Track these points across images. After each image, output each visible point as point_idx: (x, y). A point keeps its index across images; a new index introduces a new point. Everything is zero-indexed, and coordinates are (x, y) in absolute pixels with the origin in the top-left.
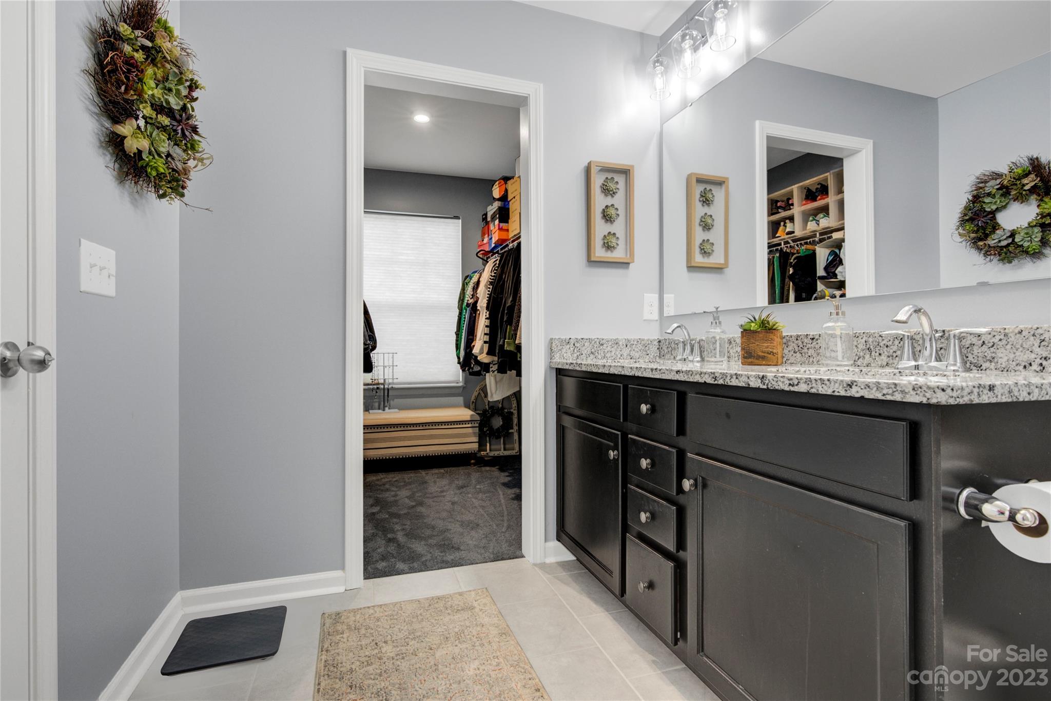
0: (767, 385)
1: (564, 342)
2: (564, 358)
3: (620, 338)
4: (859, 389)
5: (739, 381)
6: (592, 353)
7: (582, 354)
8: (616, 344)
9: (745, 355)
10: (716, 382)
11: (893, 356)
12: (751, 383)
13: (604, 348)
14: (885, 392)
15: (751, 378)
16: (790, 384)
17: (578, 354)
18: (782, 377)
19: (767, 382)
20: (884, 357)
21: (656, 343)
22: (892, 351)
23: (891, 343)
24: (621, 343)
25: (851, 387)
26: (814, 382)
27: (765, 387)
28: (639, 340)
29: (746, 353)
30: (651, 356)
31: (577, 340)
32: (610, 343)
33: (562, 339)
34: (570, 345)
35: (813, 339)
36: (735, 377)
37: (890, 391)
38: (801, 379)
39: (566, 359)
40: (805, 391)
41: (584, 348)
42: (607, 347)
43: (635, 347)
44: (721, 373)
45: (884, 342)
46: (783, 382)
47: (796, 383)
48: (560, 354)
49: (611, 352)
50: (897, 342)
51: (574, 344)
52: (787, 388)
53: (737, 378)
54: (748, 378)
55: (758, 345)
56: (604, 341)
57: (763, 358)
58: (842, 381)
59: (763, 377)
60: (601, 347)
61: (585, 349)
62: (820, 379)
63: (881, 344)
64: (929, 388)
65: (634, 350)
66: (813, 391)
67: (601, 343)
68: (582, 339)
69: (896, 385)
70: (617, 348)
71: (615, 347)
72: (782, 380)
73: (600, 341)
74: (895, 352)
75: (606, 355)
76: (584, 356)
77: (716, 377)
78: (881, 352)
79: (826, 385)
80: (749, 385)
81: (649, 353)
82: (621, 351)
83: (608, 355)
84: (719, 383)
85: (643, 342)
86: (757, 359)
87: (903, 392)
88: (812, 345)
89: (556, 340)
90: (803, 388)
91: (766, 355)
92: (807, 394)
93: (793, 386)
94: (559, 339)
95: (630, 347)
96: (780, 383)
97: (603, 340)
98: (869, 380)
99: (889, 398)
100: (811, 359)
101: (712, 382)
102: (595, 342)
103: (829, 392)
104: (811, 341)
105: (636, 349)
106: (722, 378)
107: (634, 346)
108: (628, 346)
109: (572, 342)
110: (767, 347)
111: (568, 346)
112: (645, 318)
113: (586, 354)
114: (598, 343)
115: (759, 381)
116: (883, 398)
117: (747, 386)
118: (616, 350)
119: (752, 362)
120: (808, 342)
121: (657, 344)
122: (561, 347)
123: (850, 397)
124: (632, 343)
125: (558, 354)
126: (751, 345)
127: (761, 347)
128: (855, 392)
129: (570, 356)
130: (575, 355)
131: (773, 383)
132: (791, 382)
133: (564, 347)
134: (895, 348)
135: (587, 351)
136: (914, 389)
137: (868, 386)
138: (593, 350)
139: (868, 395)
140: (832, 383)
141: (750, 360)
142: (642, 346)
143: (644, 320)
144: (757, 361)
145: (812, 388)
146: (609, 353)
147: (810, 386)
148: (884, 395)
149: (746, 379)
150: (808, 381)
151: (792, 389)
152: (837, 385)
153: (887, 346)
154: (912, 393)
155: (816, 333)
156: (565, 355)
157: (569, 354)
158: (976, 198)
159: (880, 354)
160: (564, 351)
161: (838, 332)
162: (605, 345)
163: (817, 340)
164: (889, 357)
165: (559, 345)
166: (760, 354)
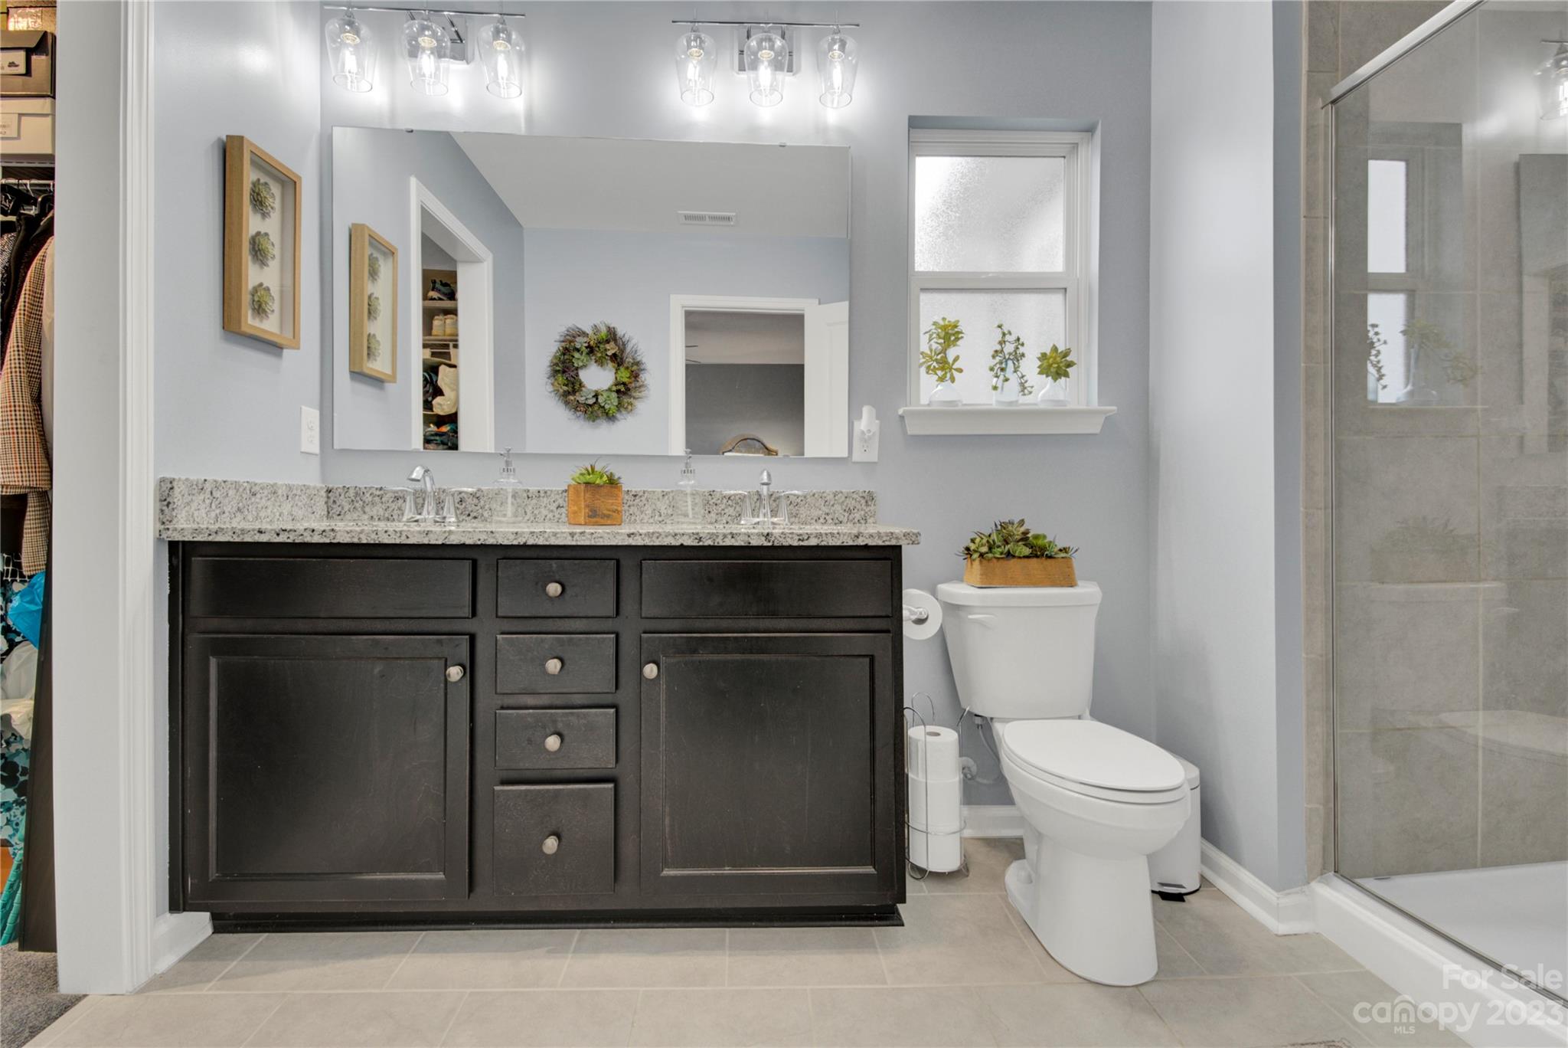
0: (773, 542)
1: (194, 487)
2: (194, 521)
3: (280, 482)
4: (864, 539)
5: (737, 541)
6: (239, 509)
7: (224, 513)
8: (274, 493)
9: (590, 513)
10: (701, 544)
11: (721, 514)
12: (751, 542)
13: (257, 500)
14: (884, 539)
15: (752, 537)
16: (799, 540)
17: (218, 511)
18: (790, 533)
19: (773, 539)
20: (713, 515)
21: (323, 493)
22: (720, 509)
23: (719, 501)
24: (280, 492)
25: (858, 537)
26: (824, 535)
27: (770, 544)
28: (303, 488)
29: (591, 511)
30: (318, 516)
31: (217, 485)
32: (266, 492)
33: (192, 482)
34: (204, 493)
35: (635, 496)
36: (730, 537)
37: (888, 538)
38: (811, 534)
39: (198, 523)
40: (816, 544)
41: (227, 500)
42: (261, 498)
43: (298, 500)
44: (708, 533)
45: (713, 501)
46: (792, 538)
47: (806, 538)
48: (187, 512)
49: (266, 508)
50: (725, 501)
51: (211, 493)
52: (795, 543)
53: (733, 537)
54: (749, 536)
55: (603, 502)
56: (257, 488)
57: (608, 516)
58: (850, 533)
59: (768, 534)
60: (253, 499)
61: (230, 502)
62: (830, 533)
63: (711, 502)
64: (914, 534)
65: (297, 505)
66: (823, 544)
67: (252, 491)
68: (225, 482)
69: (892, 533)
70: (275, 500)
71: (273, 499)
72: (790, 536)
73: (251, 488)
74: (723, 510)
75: (260, 515)
76: (225, 517)
77: (701, 538)
78: (711, 510)
79: (836, 537)
80: (750, 543)
81: (315, 510)
82: (280, 506)
83: (262, 514)
84: (706, 544)
85: (308, 491)
86: (602, 518)
87: (897, 538)
88: (634, 503)
89: (181, 483)
90: (813, 542)
91: (610, 513)
92: (817, 547)
93: (803, 541)
94: (187, 480)
95: (292, 498)
96: (788, 539)
97: (256, 484)
98: (872, 530)
99: (887, 543)
100: (633, 518)
101: (695, 543)
102: (244, 489)
103: (839, 543)
104: (633, 498)
105: (300, 504)
106: (710, 538)
107: (297, 497)
108: (290, 499)
109: (208, 487)
110: (612, 504)
111: (202, 497)
112: (303, 450)
113: (229, 512)
114: (248, 492)
115: (764, 538)
116: (883, 544)
117: (747, 544)
118: (274, 505)
119: (597, 522)
120: (629, 499)
121: (324, 495)
122: (190, 498)
123: (857, 546)
124: (295, 492)
125: (184, 514)
126: (596, 502)
127: (605, 504)
128: (861, 542)
129: (204, 515)
130: (213, 515)
131: (780, 539)
132: (801, 538)
133: (194, 498)
134: (723, 506)
135: (233, 507)
136: (904, 536)
137: (871, 536)
138: (241, 504)
139: (871, 543)
140: (842, 536)
141: (594, 520)
142: (308, 498)
143: (302, 453)
144: (602, 521)
145: (822, 541)
146: (264, 510)
147: (821, 540)
148: (884, 541)
149: (746, 538)
150: (819, 535)
151: (801, 543)
152: (846, 537)
153: (716, 505)
154: (904, 538)
155: (639, 490)
156: (196, 514)
157: (203, 511)
158: (566, 351)
159: (709, 512)
160: (194, 505)
161: (689, 491)
162: (258, 496)
163: (641, 496)
164: (717, 514)
165: (187, 493)
166: (605, 512)
